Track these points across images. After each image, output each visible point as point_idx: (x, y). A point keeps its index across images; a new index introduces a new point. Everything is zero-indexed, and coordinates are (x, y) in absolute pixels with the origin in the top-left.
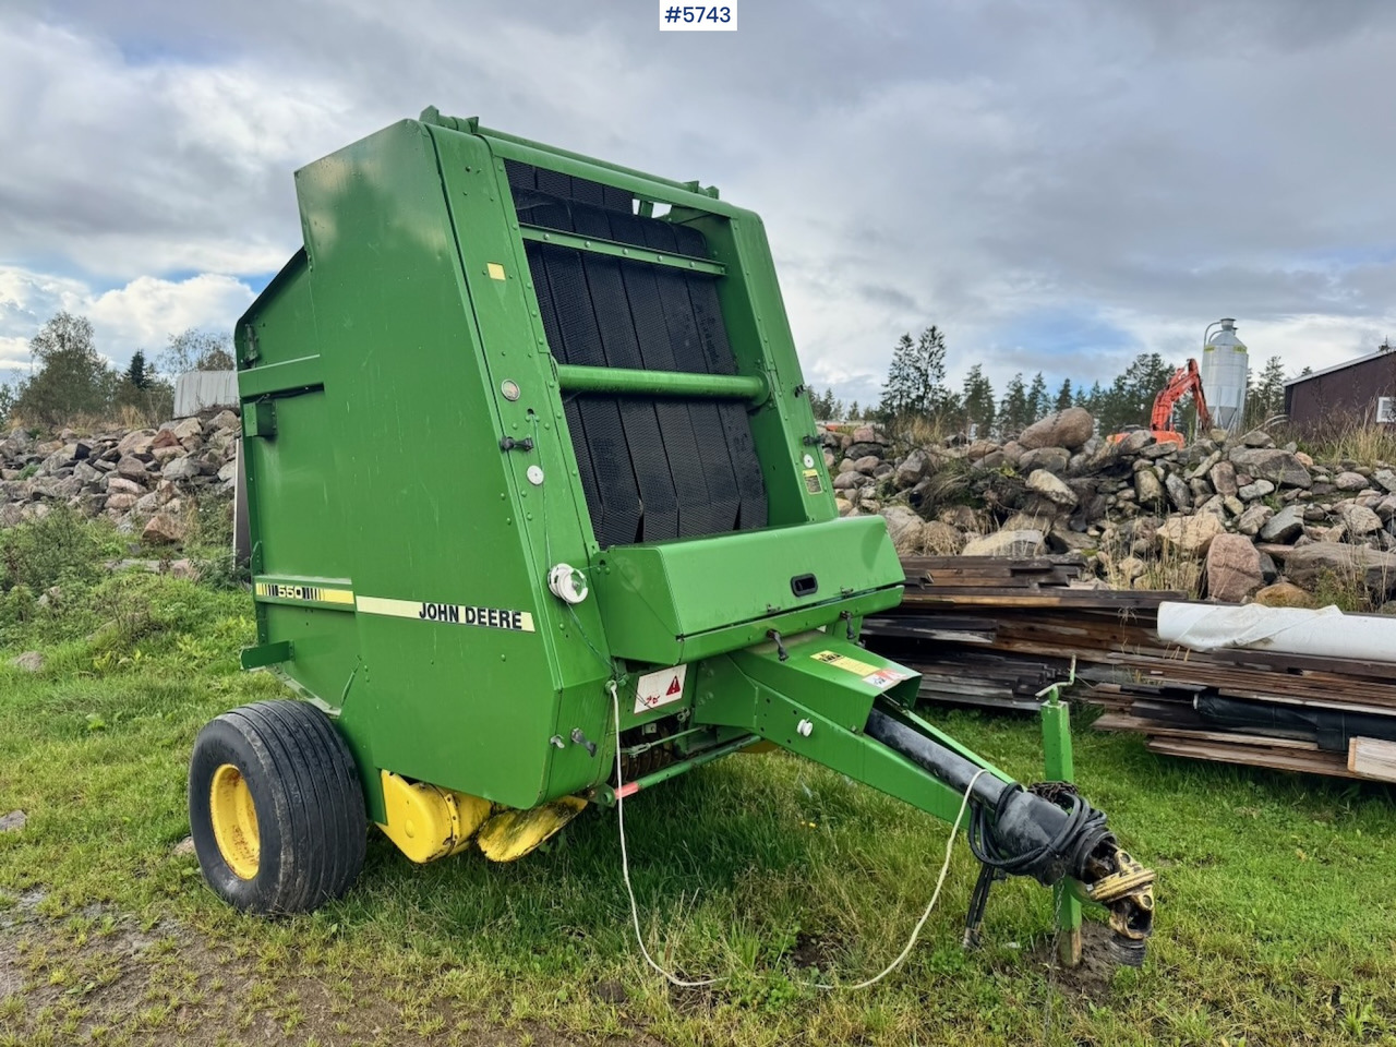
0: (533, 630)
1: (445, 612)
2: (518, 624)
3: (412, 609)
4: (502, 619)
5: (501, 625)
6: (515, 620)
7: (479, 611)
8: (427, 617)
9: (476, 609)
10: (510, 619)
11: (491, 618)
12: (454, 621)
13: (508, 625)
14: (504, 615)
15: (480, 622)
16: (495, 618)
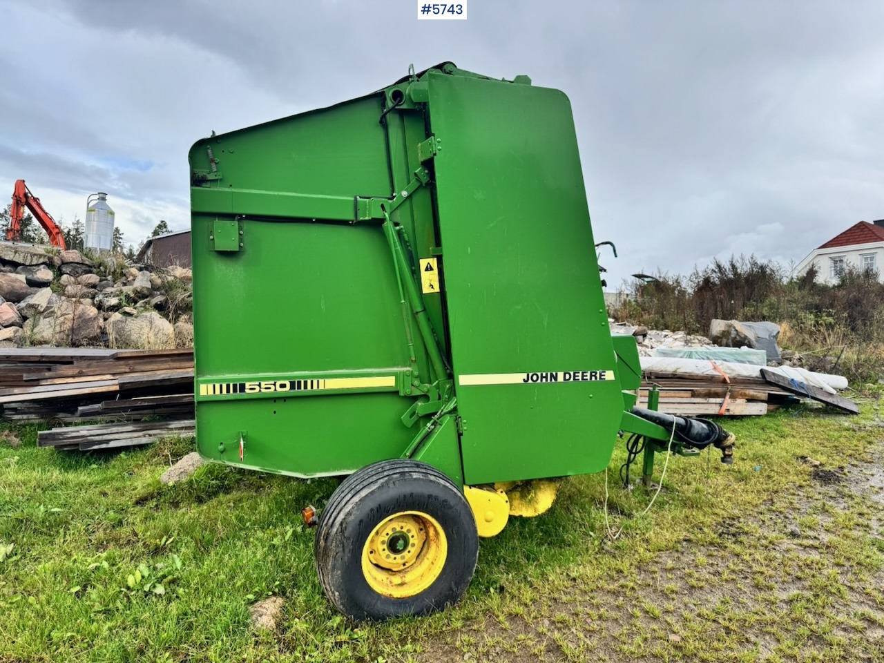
0: (614, 379)
1: (546, 377)
2: (603, 377)
3: (518, 378)
4: (591, 376)
5: (591, 379)
6: (601, 375)
7: (574, 373)
8: (530, 381)
9: (572, 373)
10: (598, 376)
11: (583, 376)
12: (553, 380)
13: (596, 378)
14: (593, 374)
15: (574, 379)
16: (586, 376)
